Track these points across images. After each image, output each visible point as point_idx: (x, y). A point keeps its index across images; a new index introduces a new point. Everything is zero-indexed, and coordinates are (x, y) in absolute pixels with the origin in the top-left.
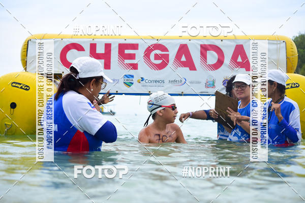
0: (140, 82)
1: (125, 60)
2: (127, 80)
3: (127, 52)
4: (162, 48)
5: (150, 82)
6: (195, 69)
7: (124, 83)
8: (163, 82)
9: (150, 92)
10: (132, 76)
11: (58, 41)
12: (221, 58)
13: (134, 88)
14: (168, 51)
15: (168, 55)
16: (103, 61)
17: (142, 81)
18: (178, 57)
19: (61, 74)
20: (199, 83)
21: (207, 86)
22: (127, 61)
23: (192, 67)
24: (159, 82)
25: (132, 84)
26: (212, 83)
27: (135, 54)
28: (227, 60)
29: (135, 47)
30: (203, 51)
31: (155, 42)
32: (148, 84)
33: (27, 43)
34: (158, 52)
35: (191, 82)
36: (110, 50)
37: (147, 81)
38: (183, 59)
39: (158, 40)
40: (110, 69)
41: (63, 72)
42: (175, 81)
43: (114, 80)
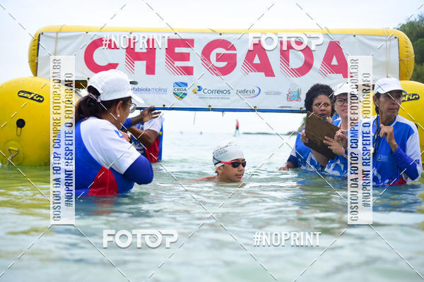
0: (196, 93)
1: (176, 62)
2: (178, 90)
3: (178, 50)
5: (210, 92)
6: (273, 75)
7: (174, 93)
8: (228, 92)
9: (210, 106)
10: (185, 84)
11: (80, 35)
12: (309, 60)
13: (189, 101)
14: (235, 50)
15: (236, 54)
16: (145, 62)
17: (199, 90)
18: (249, 58)
19: (86, 81)
20: (278, 93)
21: (289, 98)
22: (178, 64)
23: (269, 72)
24: (222, 92)
25: (186, 95)
26: (296, 94)
27: (189, 54)
28: (318, 63)
29: (189, 43)
31: (217, 37)
32: (208, 95)
33: (37, 38)
34: (222, 51)
35: (267, 93)
37: (206, 91)
38: (257, 60)
39: (221, 34)
40: (154, 74)
41: (89, 79)
42: (245, 91)
43: (160, 90)
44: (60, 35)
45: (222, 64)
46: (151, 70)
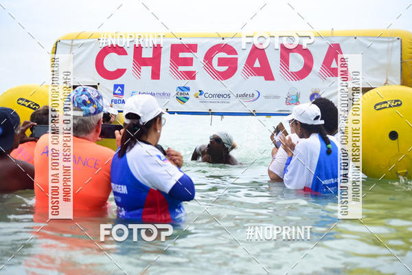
0: (197, 97)
1: (179, 67)
2: (181, 94)
3: (182, 55)
4: (229, 49)
5: (210, 96)
6: (272, 79)
7: (177, 97)
8: (229, 96)
9: (210, 110)
10: (188, 89)
11: (93, 42)
12: (308, 63)
13: (189, 106)
14: (236, 54)
15: (237, 58)
16: (150, 68)
17: (200, 95)
18: (250, 61)
20: (277, 97)
21: (288, 102)
22: (182, 69)
23: (269, 76)
24: (223, 96)
25: (188, 99)
26: (295, 97)
27: (192, 59)
28: (317, 66)
29: (193, 48)
30: (284, 53)
31: (220, 41)
32: (208, 99)
33: (55, 46)
34: (223, 55)
35: (267, 97)
36: (160, 54)
37: (207, 95)
38: (257, 64)
39: (223, 39)
40: (159, 79)
41: (99, 84)
42: (245, 95)
43: (164, 94)
44: (75, 42)
45: (224, 69)
46: (156, 75)
